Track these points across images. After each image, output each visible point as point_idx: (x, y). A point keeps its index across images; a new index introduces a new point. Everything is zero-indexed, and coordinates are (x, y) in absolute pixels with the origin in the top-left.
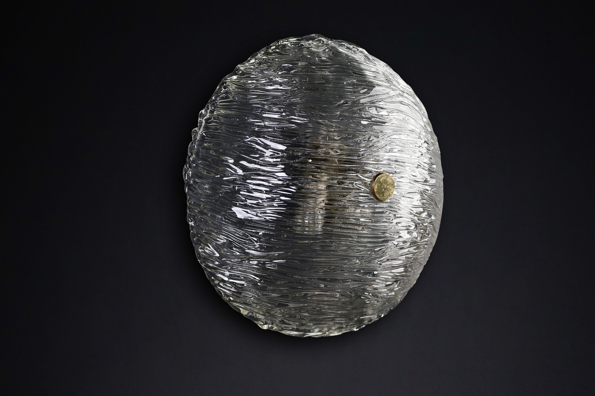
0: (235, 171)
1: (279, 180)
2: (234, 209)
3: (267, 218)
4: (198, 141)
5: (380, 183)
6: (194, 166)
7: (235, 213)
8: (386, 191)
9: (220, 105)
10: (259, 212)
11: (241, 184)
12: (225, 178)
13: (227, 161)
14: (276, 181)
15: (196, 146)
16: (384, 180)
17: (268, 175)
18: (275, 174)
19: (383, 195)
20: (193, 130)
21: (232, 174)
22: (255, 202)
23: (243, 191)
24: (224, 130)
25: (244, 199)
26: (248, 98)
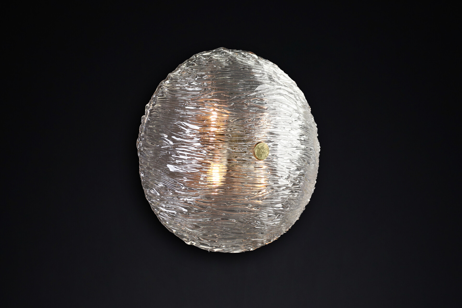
0: (169, 142)
1: (195, 148)
2: (168, 166)
3: (189, 171)
4: (145, 124)
5: (259, 149)
6: (143, 140)
7: (169, 168)
8: (263, 153)
9: (158, 101)
10: (183, 167)
11: (172, 151)
12: (162, 147)
13: (164, 137)
14: (193, 148)
15: (144, 127)
16: (262, 147)
17: (188, 144)
18: (193, 144)
19: (261, 156)
20: (142, 117)
21: (167, 145)
22: (181, 161)
23: (174, 155)
24: (161, 117)
25: (174, 160)
26: (176, 96)
